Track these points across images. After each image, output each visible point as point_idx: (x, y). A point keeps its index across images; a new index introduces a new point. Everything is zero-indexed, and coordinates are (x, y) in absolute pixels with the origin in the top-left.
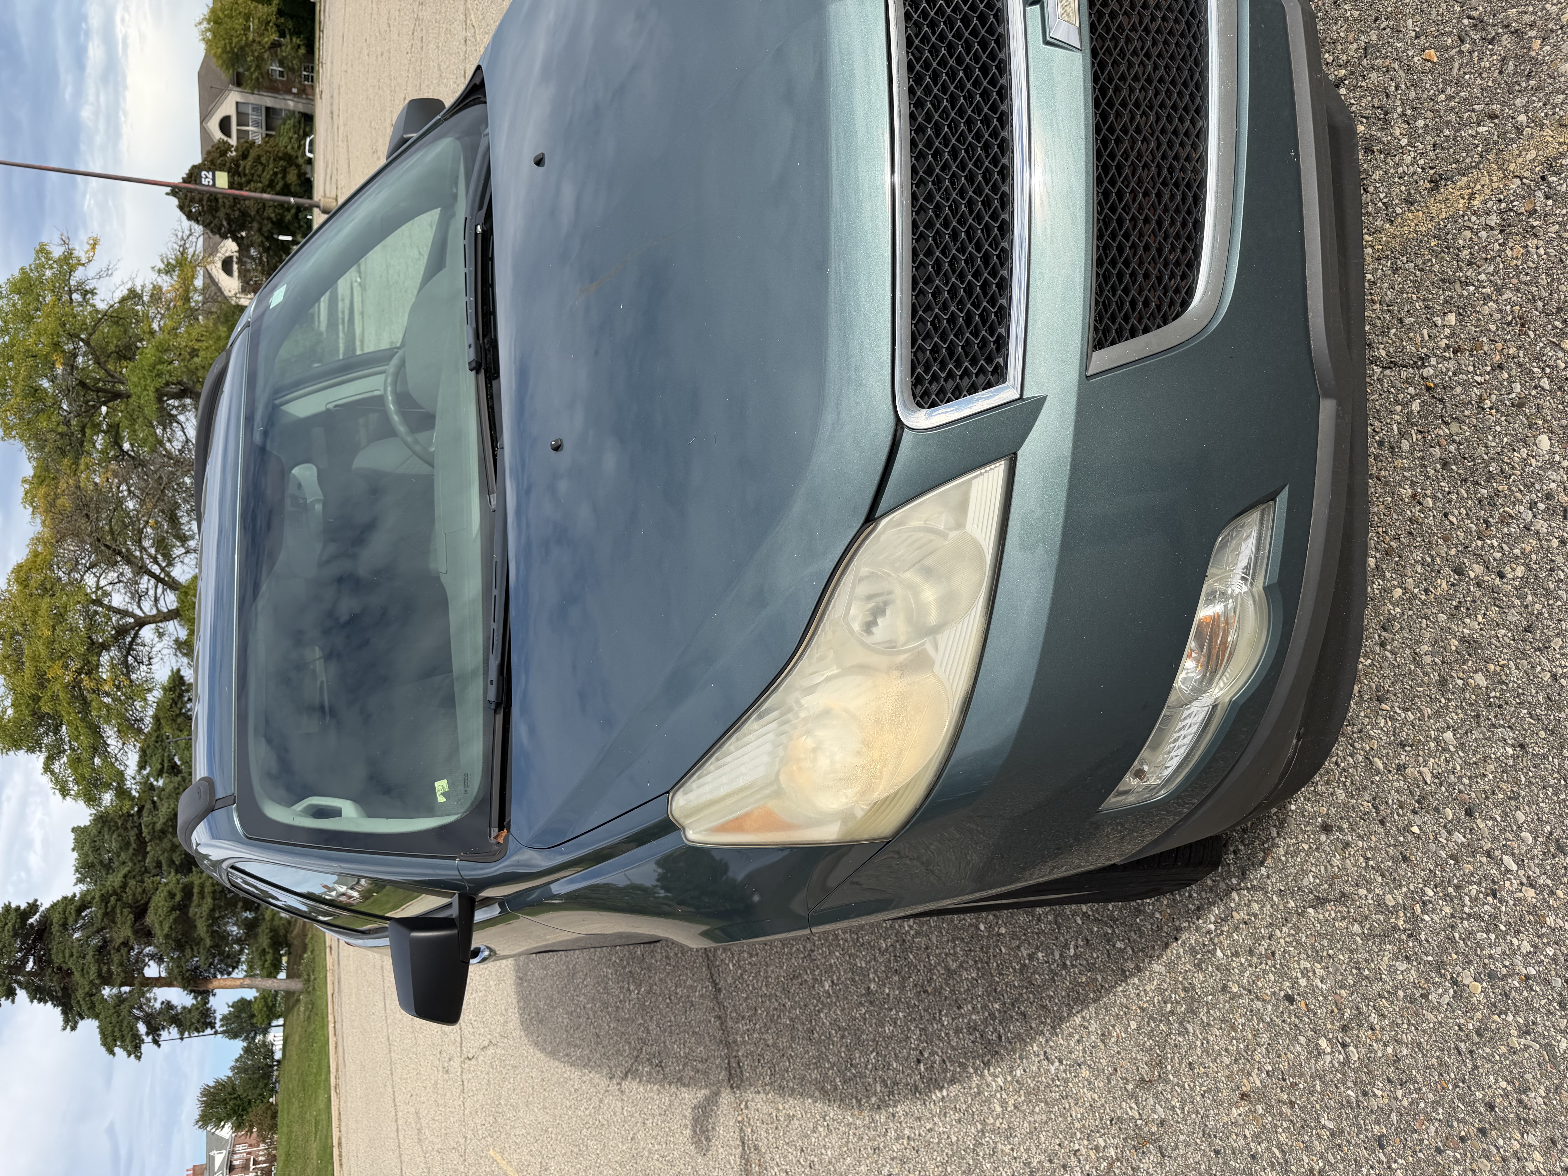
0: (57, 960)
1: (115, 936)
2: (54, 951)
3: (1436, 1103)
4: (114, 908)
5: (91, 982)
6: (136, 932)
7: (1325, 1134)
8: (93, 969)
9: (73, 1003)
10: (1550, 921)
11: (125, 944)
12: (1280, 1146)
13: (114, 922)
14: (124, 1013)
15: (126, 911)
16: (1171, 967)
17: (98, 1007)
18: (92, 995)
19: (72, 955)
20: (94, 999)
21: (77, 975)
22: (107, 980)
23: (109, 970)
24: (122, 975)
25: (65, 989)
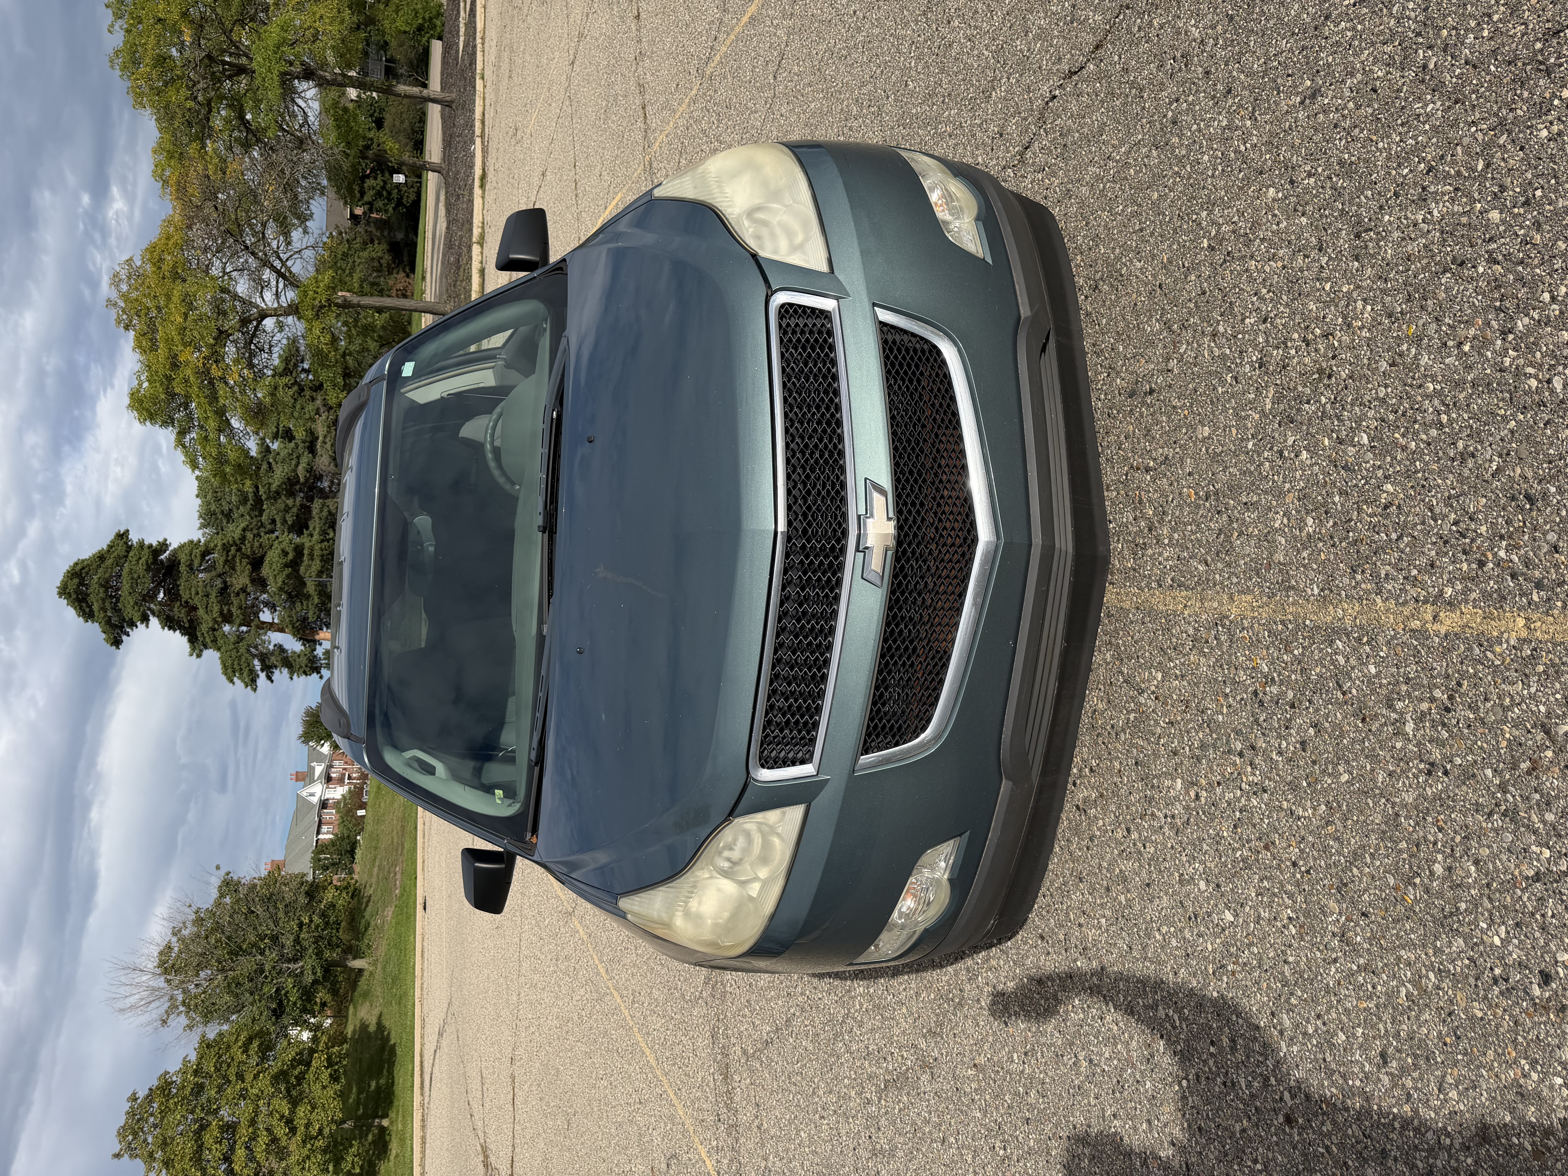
0: (185, 596)
1: (234, 581)
2: (182, 588)
3: (1054, 1114)
4: (234, 556)
5: (214, 619)
6: (253, 581)
7: (1006, 1105)
8: (216, 609)
9: (199, 634)
10: (1119, 1047)
11: (244, 590)
12: (985, 1100)
13: (233, 569)
14: (242, 650)
15: (245, 561)
16: (956, 973)
17: (220, 642)
18: (214, 630)
19: (197, 593)
20: (217, 633)
21: (201, 612)
22: (227, 618)
23: (229, 610)
24: (241, 617)
25: (191, 621)
